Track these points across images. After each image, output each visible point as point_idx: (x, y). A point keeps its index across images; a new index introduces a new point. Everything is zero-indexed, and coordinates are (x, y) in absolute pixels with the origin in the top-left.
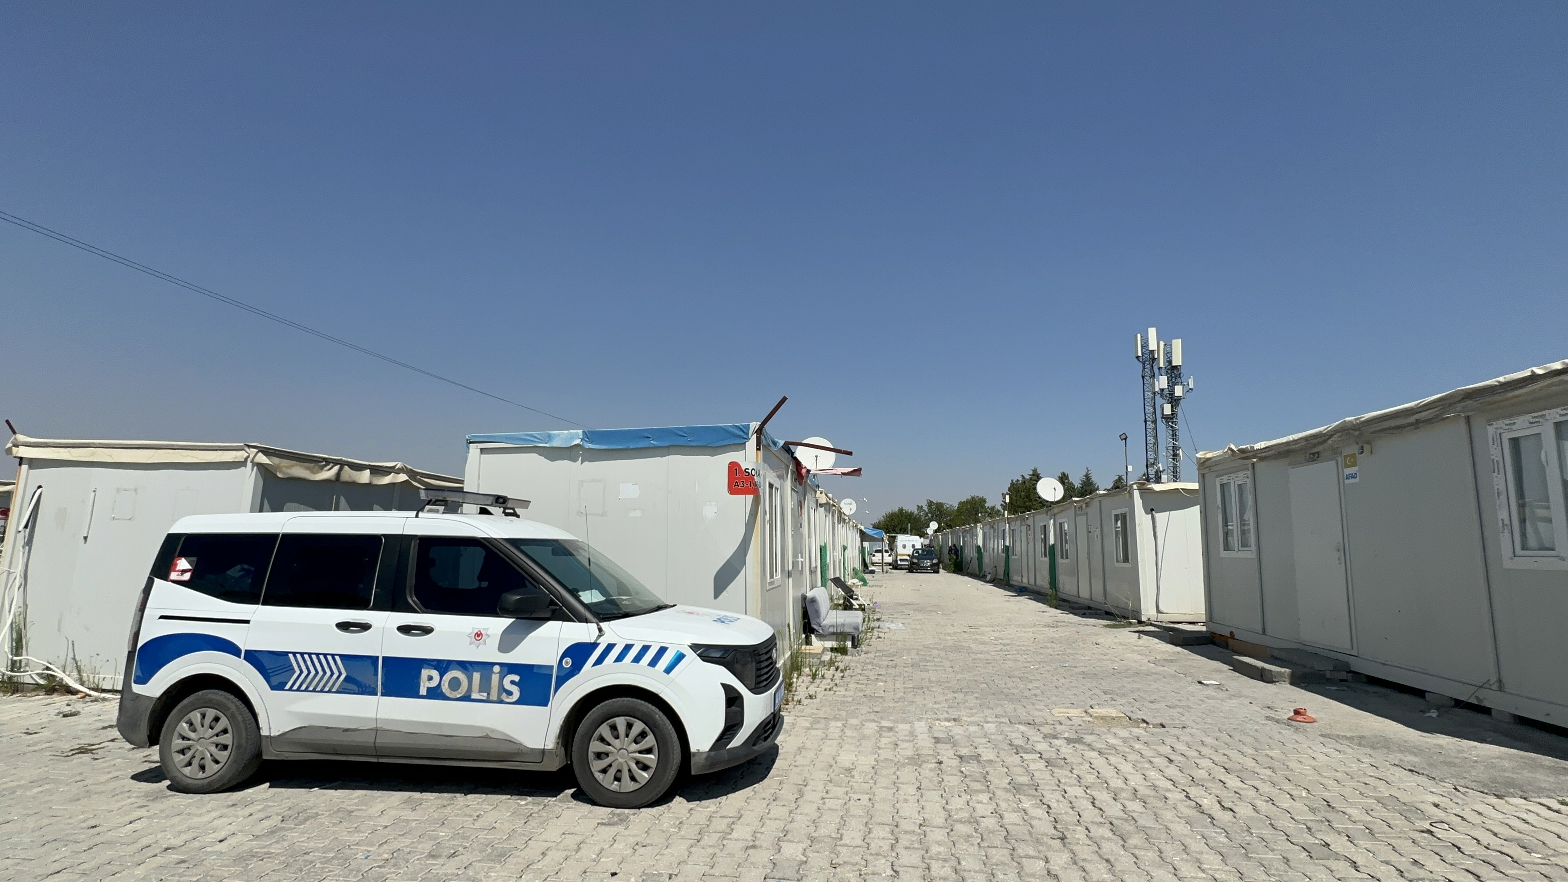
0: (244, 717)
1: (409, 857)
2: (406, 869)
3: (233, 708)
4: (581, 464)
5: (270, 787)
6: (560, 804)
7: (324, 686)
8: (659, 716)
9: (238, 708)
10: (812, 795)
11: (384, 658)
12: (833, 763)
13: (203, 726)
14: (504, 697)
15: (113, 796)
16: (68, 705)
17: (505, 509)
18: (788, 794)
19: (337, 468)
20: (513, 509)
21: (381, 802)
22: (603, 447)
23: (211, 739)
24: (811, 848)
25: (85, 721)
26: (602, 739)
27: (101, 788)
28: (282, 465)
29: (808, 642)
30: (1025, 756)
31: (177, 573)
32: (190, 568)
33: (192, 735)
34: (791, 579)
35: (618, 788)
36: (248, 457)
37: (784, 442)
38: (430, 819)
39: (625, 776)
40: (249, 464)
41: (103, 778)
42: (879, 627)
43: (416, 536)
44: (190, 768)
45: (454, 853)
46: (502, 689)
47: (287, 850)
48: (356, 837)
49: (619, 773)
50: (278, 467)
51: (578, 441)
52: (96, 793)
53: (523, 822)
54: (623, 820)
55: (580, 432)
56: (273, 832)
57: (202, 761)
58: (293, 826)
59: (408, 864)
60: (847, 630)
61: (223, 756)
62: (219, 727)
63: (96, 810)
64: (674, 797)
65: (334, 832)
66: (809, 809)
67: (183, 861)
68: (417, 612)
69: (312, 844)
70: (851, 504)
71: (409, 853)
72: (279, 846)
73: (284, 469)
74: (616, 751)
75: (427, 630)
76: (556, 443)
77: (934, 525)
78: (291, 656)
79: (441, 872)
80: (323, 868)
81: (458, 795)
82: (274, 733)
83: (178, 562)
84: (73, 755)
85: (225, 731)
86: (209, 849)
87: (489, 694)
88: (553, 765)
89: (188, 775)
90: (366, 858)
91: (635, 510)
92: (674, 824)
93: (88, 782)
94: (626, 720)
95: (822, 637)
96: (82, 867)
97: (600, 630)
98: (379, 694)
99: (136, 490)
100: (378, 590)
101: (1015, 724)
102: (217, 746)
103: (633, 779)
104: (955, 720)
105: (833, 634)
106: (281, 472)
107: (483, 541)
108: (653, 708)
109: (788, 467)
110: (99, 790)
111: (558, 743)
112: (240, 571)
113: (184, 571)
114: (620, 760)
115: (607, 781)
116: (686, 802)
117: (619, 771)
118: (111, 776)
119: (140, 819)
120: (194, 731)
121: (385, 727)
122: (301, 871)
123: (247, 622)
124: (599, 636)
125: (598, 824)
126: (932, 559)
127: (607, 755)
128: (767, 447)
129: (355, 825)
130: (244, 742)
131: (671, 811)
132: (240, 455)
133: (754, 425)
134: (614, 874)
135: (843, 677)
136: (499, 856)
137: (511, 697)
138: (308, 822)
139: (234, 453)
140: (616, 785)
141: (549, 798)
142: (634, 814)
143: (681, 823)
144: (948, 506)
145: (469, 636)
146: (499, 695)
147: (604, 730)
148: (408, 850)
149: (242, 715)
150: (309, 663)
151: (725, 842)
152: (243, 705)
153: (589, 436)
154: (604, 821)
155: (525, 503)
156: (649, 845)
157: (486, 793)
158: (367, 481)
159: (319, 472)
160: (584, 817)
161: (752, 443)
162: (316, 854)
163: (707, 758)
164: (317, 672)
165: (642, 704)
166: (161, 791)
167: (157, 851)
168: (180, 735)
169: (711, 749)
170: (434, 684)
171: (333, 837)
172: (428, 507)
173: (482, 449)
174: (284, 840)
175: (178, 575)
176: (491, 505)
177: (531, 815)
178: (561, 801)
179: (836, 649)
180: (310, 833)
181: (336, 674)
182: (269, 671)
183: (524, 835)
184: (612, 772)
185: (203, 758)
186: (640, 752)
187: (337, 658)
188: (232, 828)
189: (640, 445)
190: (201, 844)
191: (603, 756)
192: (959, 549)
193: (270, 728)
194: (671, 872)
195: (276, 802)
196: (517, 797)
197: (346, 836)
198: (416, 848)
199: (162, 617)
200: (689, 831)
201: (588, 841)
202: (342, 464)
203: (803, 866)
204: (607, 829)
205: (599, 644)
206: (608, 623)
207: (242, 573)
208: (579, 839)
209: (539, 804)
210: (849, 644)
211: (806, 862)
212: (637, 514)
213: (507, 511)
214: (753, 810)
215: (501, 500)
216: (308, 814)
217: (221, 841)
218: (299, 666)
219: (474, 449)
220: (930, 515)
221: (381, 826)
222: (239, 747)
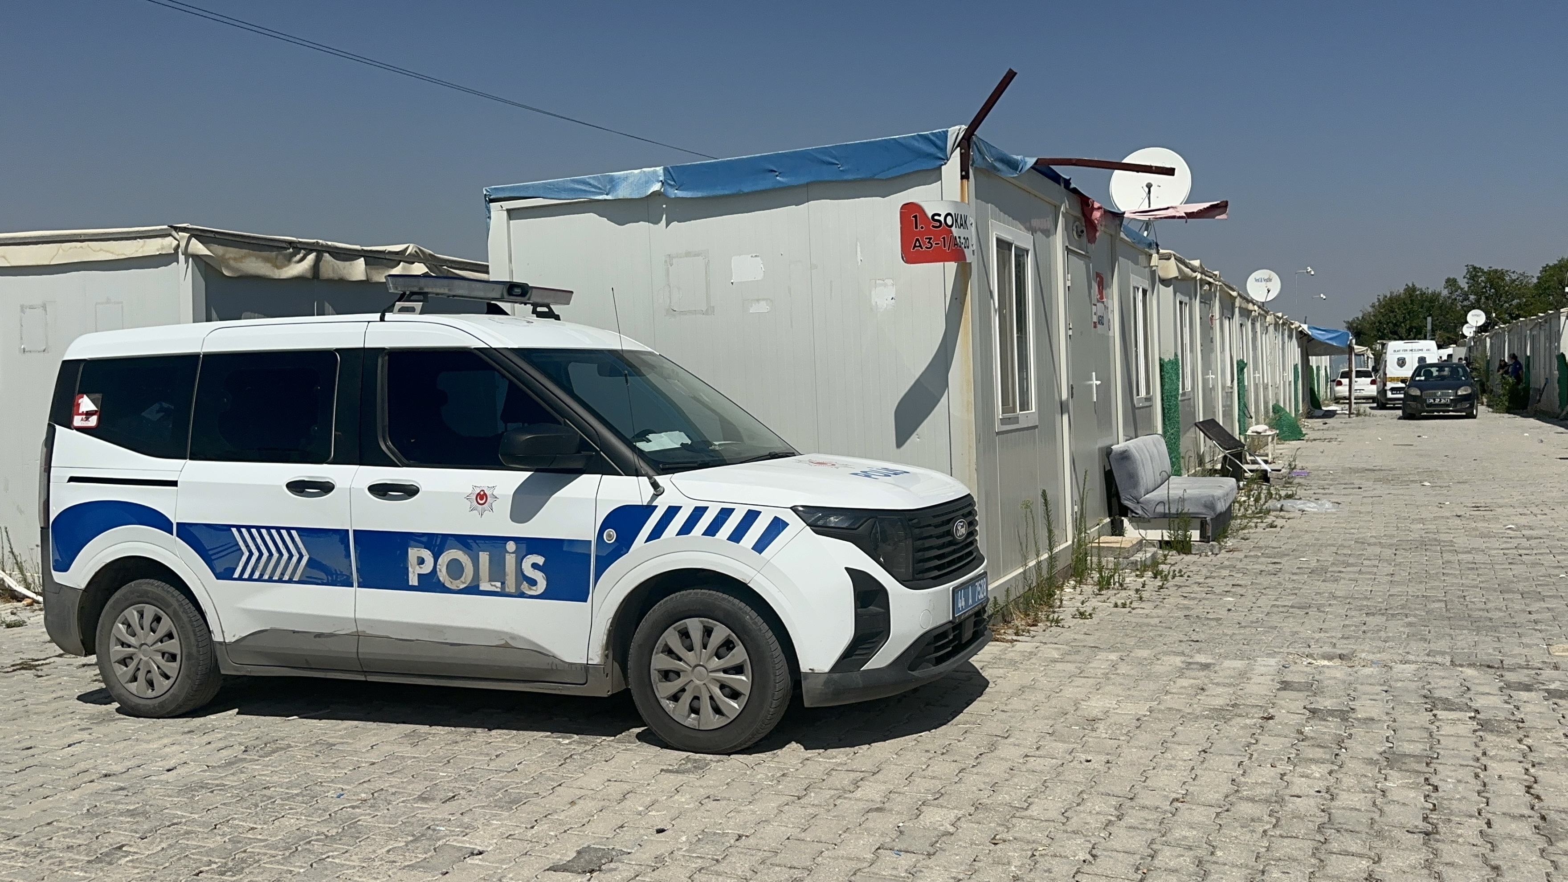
0: (189, 617)
1: (392, 798)
2: (386, 811)
3: (176, 605)
4: (667, 226)
5: (238, 713)
6: (616, 745)
7: (283, 574)
8: (750, 616)
9: (181, 605)
10: (1008, 751)
11: (355, 531)
12: (1071, 710)
13: (142, 629)
14: (525, 587)
15: (55, 717)
16: (13, 613)
17: (535, 305)
18: (969, 747)
19: (312, 257)
20: (548, 306)
21: (374, 735)
22: (699, 194)
23: (155, 647)
24: (970, 818)
25: (30, 632)
26: (670, 652)
27: (43, 708)
28: (227, 256)
29: (1117, 529)
30: (1442, 714)
31: (80, 417)
32: (95, 408)
33: (132, 640)
34: (1065, 417)
35: (696, 723)
36: (178, 246)
37: (1034, 160)
38: (433, 757)
39: (706, 706)
40: (182, 258)
41: (45, 698)
42: (1281, 510)
43: (383, 349)
44: (135, 683)
45: (454, 797)
46: (522, 577)
47: (244, 783)
48: (332, 774)
49: (696, 701)
50: (223, 260)
51: (657, 187)
52: (35, 713)
53: (557, 764)
54: (698, 767)
55: (660, 170)
56: (230, 764)
57: (149, 675)
58: (256, 758)
59: (390, 807)
60: (1189, 508)
61: (172, 668)
62: (162, 629)
63: (32, 731)
64: (789, 742)
65: (305, 768)
66: (994, 768)
67: (122, 789)
68: (398, 466)
69: (275, 778)
70: (1269, 280)
71: (393, 794)
72: (235, 778)
73: (232, 262)
74: (690, 669)
75: (410, 491)
76: (623, 192)
77: (1476, 318)
78: (234, 530)
79: (428, 816)
80: (283, 805)
81: (479, 730)
82: (229, 639)
83: (80, 401)
84: (14, 670)
85: (170, 636)
86: (154, 778)
87: (503, 583)
88: (602, 689)
89: (135, 693)
90: (339, 797)
91: (758, 300)
92: (773, 776)
93: (29, 701)
94: (702, 622)
95: (1141, 522)
96: (12, 788)
97: (655, 485)
98: (355, 584)
99: (44, 307)
100: (338, 433)
101: (1461, 666)
102: (163, 655)
103: (717, 710)
104: (1341, 657)
105: (1164, 516)
106: (228, 267)
107: (476, 351)
108: (742, 605)
109: (1057, 208)
110: (39, 710)
111: (607, 656)
112: (158, 412)
113: (89, 414)
114: (697, 682)
115: (678, 711)
116: (803, 749)
117: (696, 698)
118: (54, 695)
119: (80, 742)
120: (134, 635)
121: (369, 632)
122: (256, 806)
123: (174, 483)
124: (655, 497)
125: (662, 770)
126: (1456, 388)
127: (678, 674)
128: (989, 171)
129: (334, 761)
130: (194, 650)
131: (776, 760)
132: (166, 244)
133: (956, 131)
134: (660, 831)
135: (1161, 587)
136: (510, 802)
137: (534, 588)
138: (276, 755)
139: (159, 241)
140: (694, 719)
141: (604, 738)
142: (718, 761)
143: (783, 775)
144: (1514, 277)
145: (468, 498)
146: (518, 586)
147: (671, 637)
148: (394, 790)
149: (187, 613)
150: (259, 541)
151: (838, 802)
152: (187, 601)
153: (673, 176)
154: (671, 768)
155: (565, 296)
156: (724, 799)
157: (518, 729)
158: (363, 277)
159: (285, 266)
160: (647, 761)
161: (952, 167)
162: (277, 789)
163: (826, 683)
164: (271, 554)
165: (724, 599)
166: (109, 713)
167: (94, 777)
168: (118, 639)
169: (834, 669)
170: (427, 569)
171: (303, 772)
172: (399, 305)
173: (509, 211)
174: (242, 772)
175: (82, 420)
176: (501, 299)
177: (571, 756)
178: (619, 742)
179: (1167, 542)
180: (276, 767)
181: (296, 556)
182: (210, 553)
183: (553, 780)
184: (686, 698)
185: (149, 672)
186: (725, 671)
187: (294, 533)
188: (184, 756)
189: (761, 186)
190: (146, 772)
191: (671, 675)
192: (1523, 361)
193: (223, 632)
194: (741, 833)
195: (241, 730)
196: (559, 735)
197: (319, 772)
198: (404, 788)
199: (72, 479)
200: (791, 787)
201: (639, 790)
202: (320, 250)
203: (943, 839)
204: (672, 777)
205: (656, 507)
206: (670, 475)
207: (162, 414)
208: (627, 787)
209: (586, 744)
210: (1195, 535)
211: (952, 834)
212: (762, 307)
213: (539, 309)
214: (902, 765)
215: (518, 291)
216: (278, 745)
217: (168, 770)
218: (247, 546)
219: (498, 212)
220: (1472, 297)
221: (366, 762)
222: (189, 656)
